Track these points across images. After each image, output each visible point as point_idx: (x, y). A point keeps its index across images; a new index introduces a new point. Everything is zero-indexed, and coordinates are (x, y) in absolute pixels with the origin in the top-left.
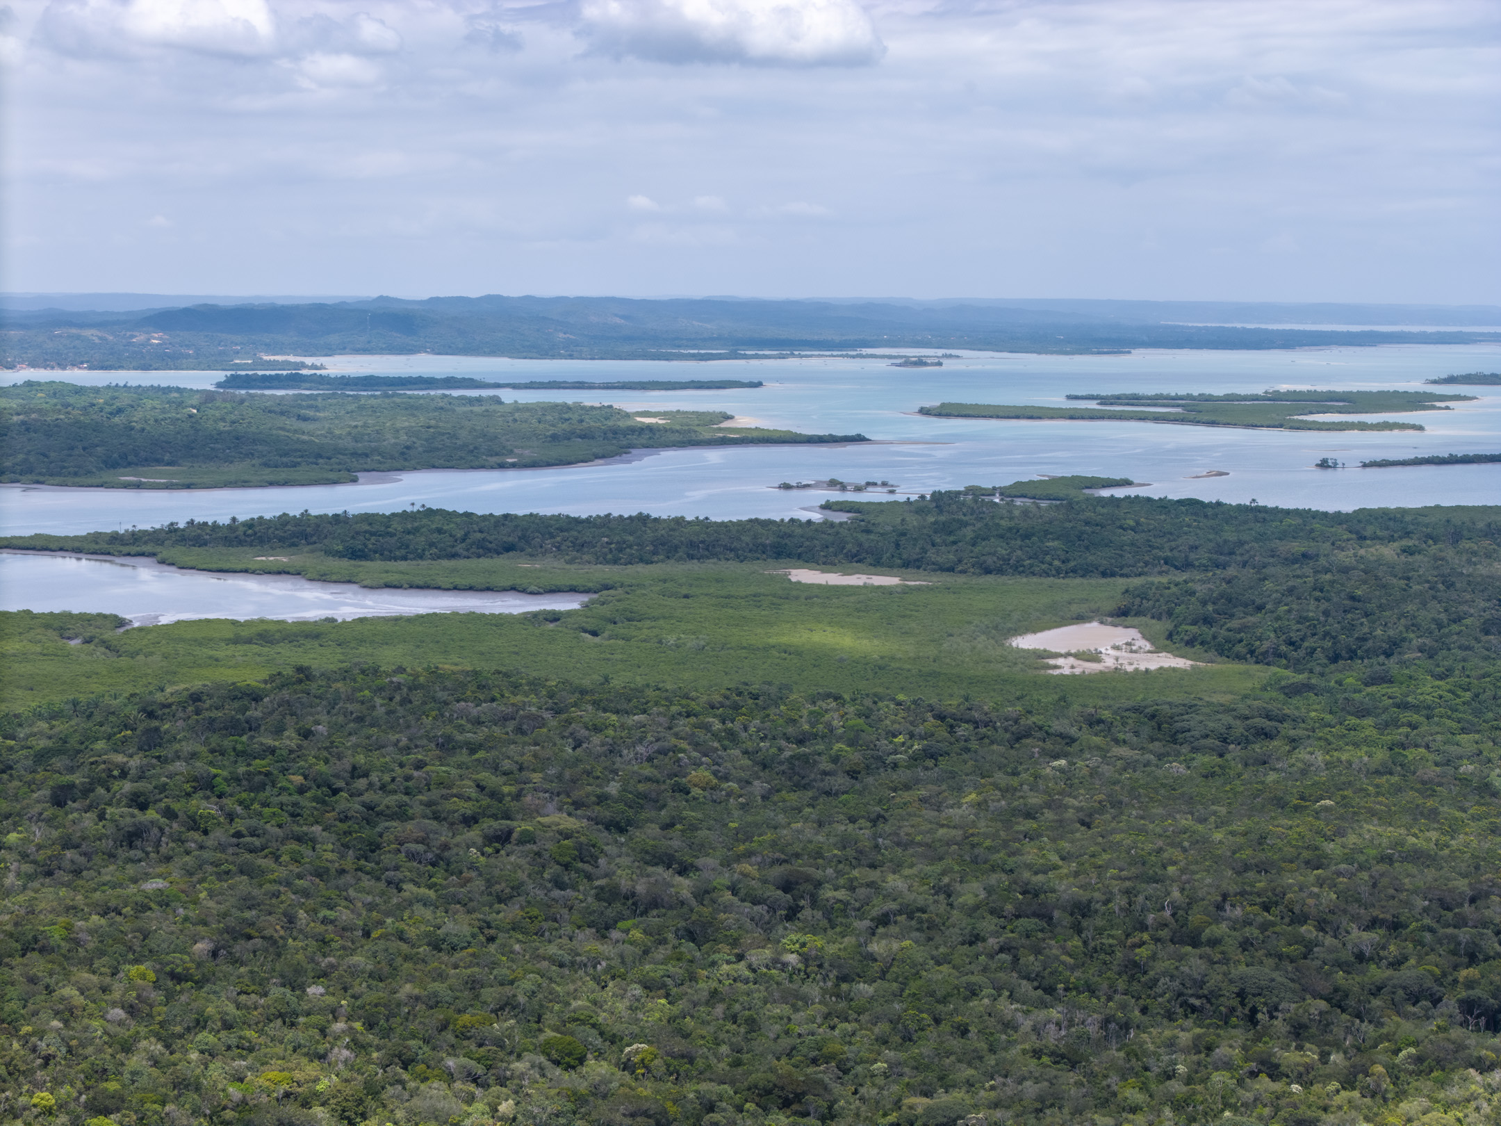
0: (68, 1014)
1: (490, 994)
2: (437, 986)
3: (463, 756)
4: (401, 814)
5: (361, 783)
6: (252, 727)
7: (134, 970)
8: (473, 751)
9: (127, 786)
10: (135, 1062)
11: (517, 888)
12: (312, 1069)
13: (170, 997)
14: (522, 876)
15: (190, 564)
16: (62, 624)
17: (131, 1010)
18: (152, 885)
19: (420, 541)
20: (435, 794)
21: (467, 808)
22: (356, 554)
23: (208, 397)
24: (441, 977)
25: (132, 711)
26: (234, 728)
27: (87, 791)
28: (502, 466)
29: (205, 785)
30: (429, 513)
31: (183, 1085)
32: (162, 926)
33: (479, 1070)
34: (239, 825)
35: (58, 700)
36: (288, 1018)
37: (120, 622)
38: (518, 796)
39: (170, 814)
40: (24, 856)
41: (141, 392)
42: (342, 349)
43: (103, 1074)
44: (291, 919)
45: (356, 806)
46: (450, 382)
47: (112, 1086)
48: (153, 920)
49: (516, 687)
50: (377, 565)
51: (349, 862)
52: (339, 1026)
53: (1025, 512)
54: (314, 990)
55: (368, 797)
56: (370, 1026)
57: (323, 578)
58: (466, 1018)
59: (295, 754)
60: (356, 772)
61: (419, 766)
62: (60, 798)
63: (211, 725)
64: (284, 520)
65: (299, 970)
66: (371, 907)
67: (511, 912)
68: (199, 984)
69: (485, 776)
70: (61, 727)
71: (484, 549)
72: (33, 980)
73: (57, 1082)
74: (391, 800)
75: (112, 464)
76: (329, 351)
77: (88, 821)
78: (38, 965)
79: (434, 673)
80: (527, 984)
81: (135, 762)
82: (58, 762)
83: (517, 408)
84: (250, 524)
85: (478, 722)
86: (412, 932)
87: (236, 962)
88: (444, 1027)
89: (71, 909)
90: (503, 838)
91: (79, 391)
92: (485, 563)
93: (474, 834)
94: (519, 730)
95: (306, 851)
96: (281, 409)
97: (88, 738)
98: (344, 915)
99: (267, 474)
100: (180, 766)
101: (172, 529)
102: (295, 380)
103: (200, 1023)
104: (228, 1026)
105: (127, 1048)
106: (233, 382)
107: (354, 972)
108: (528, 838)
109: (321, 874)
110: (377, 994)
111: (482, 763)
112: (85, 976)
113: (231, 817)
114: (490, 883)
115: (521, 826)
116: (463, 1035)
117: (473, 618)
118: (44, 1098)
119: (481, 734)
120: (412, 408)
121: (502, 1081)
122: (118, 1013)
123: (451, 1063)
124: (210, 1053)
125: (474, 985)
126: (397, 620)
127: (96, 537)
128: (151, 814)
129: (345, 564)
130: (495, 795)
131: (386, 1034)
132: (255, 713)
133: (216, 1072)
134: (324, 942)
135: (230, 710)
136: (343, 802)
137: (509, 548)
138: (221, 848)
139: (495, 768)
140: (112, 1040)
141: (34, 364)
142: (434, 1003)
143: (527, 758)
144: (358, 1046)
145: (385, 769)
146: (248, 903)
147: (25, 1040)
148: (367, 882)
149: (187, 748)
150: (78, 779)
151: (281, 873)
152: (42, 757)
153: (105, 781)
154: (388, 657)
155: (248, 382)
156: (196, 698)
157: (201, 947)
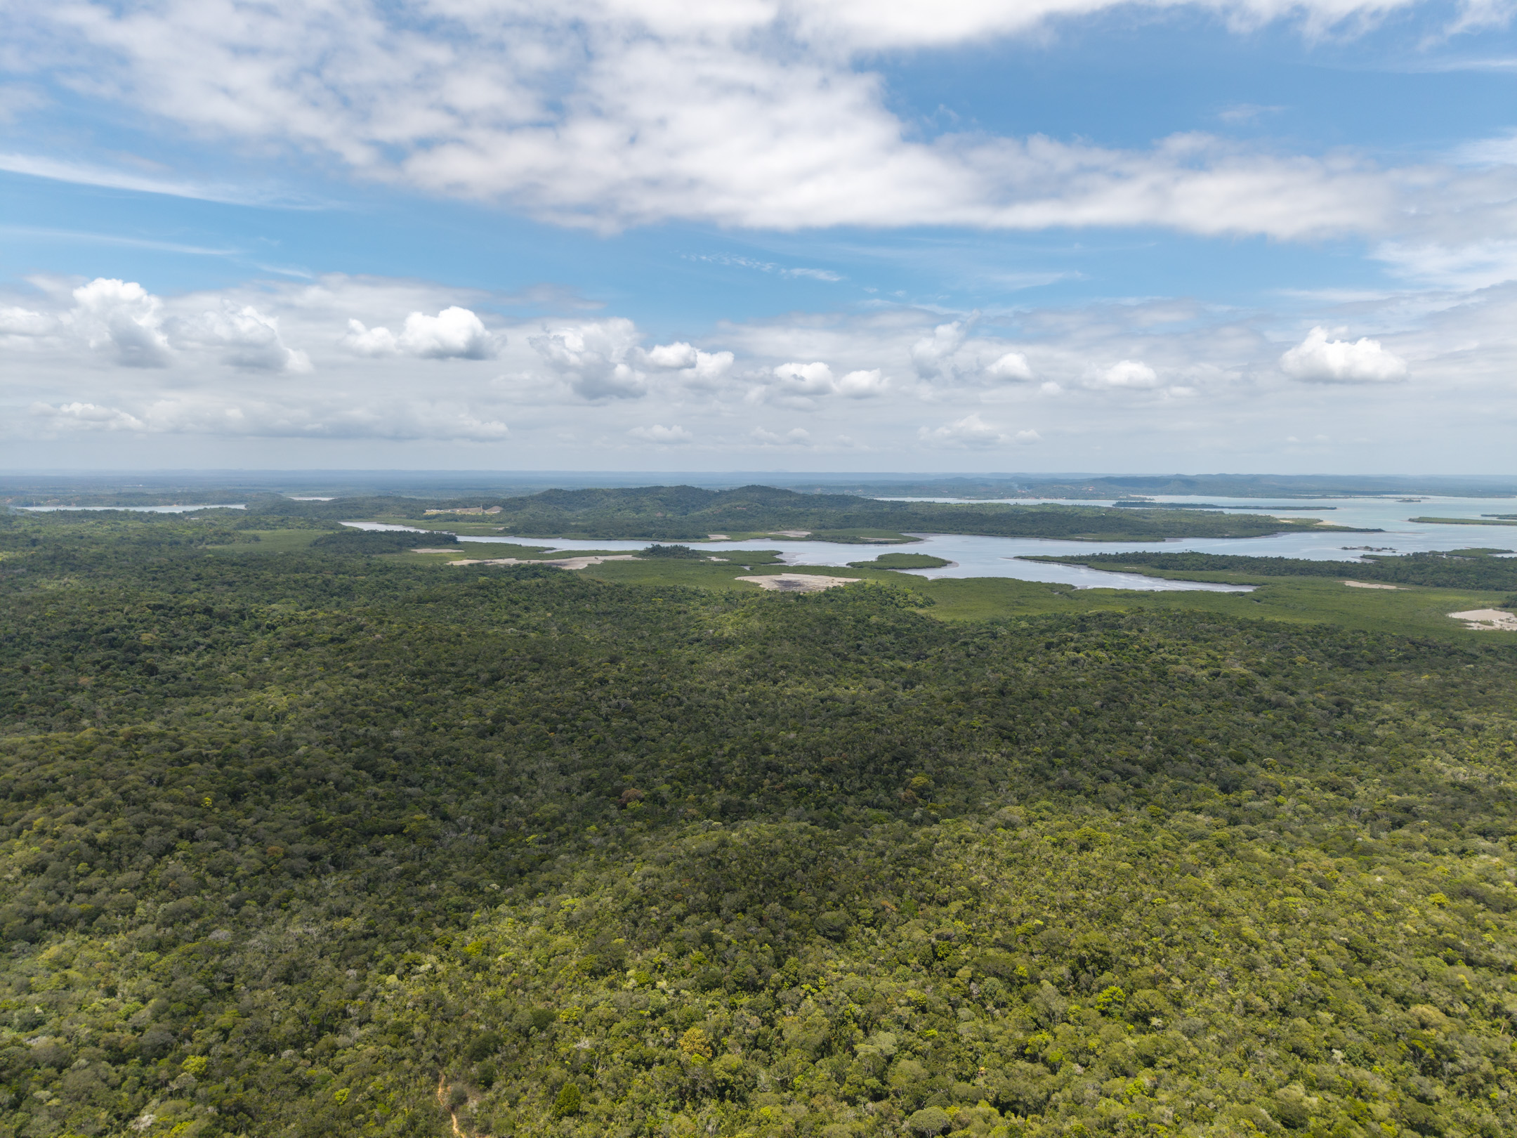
0: (1048, 722)
1: (1208, 732)
2: (1188, 727)
3: (1202, 643)
4: (1176, 662)
5: (1161, 650)
6: (1120, 627)
7: (1072, 709)
8: (1206, 641)
9: (1073, 644)
10: (1071, 741)
11: (1221, 694)
12: (1137, 751)
13: (1085, 719)
14: (1224, 689)
15: (1100, 568)
16: (1052, 587)
17: (1070, 722)
18: (1081, 680)
19: (1188, 563)
20: (1190, 656)
21: (1203, 663)
22: (1163, 567)
23: (1109, 509)
24: (1189, 723)
25: (1076, 618)
26: (1113, 627)
27: (1058, 645)
28: (1223, 537)
29: (1101, 646)
30: (1193, 553)
31: (1088, 751)
32: (1083, 695)
33: (1203, 760)
34: (1113, 661)
35: (1049, 613)
36: (1129, 732)
37: (1073, 587)
38: (1223, 660)
39: (1088, 655)
40: (1035, 665)
41: (1084, 507)
42: (1161, 493)
43: (1059, 744)
44: (1132, 697)
45: (1158, 658)
46: (1204, 506)
47: (1062, 748)
48: (1080, 692)
49: (1224, 619)
50: (1172, 571)
51: (1155, 677)
52: (1148, 737)
53: (1458, 562)
54: (1139, 723)
55: (1164, 655)
56: (1160, 738)
57: (1150, 575)
58: (1198, 740)
59: (1136, 638)
60: (1159, 646)
61: (1184, 645)
62: (1049, 646)
63: (1105, 625)
64: (1136, 554)
65: (1133, 715)
66: (1163, 695)
67: (1219, 702)
68: (1096, 716)
69: (1213, 653)
70: (1050, 622)
71: (1214, 567)
72: (1036, 708)
73: (1043, 745)
74: (1173, 657)
75: (1073, 532)
76: (1156, 493)
77: (1058, 655)
78: (1038, 703)
79: (1192, 612)
80: (1224, 730)
81: (1076, 636)
82: (1048, 634)
83: (1230, 516)
84: (1123, 555)
85: (1209, 631)
86: (1178, 706)
87: (1110, 710)
88: (1189, 742)
89: (1051, 685)
90: (1217, 675)
91: (1062, 506)
92: (1214, 572)
93: (1205, 672)
94: (1225, 635)
95: (1139, 673)
96: (1138, 514)
97: (1059, 627)
98: (1152, 697)
99: (1131, 537)
100: (1093, 639)
101: (1094, 556)
102: (1143, 504)
103: (1096, 730)
104: (1106, 732)
105: (1068, 736)
106: (1118, 504)
107: (1154, 718)
108: (1226, 676)
109: (1144, 681)
110: (1164, 727)
111: (1210, 647)
112: (1054, 708)
113: (1111, 658)
114: (1210, 691)
115: (1224, 671)
116: (1197, 746)
117: (1208, 593)
118: (1038, 749)
119: (1209, 636)
120: (1187, 515)
121: (1212, 765)
122: (1065, 723)
123: (1191, 756)
124: (1098, 741)
125: (1202, 728)
126: (1178, 592)
127: (1065, 557)
128: (1081, 655)
129: (1159, 571)
130: (1214, 658)
131: (1166, 742)
132: (1122, 622)
133: (1101, 747)
134: (1144, 706)
135: (1112, 620)
136: (1154, 657)
137: (1224, 568)
138: (1107, 669)
139: (1215, 649)
140: (1063, 732)
141: (1046, 497)
142: (1186, 733)
143: (1228, 646)
144: (1154, 745)
145: (1171, 645)
146: (1115, 689)
147: (1032, 728)
148: (1161, 686)
149: (1095, 632)
150: (1055, 640)
151: (1129, 680)
152: (1042, 632)
153: (1065, 641)
154: (1174, 606)
155: (1125, 504)
156: (1100, 615)
157: (1098, 703)
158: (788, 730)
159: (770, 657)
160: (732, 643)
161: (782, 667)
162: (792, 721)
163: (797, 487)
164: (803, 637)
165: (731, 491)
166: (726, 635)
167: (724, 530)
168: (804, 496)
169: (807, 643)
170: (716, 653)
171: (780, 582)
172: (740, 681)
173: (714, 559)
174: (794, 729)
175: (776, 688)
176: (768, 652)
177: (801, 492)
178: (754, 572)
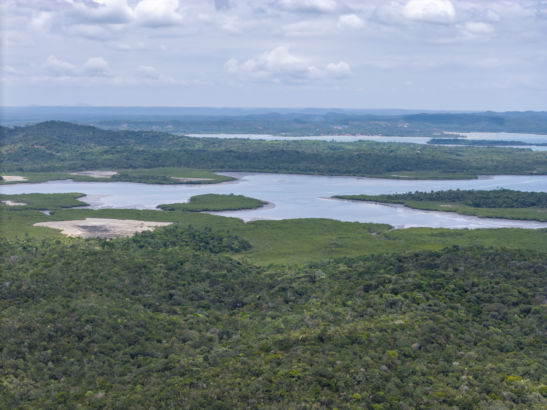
0: (367, 366)
1: (520, 369)
2: (501, 365)
3: (514, 281)
4: (490, 301)
5: (476, 289)
6: (437, 267)
7: (391, 352)
8: (517, 278)
9: (391, 286)
10: (390, 385)
11: (532, 330)
12: (453, 391)
13: (403, 362)
14: (534, 326)
15: (416, 207)
16: (370, 227)
17: (389, 366)
18: (397, 322)
19: (500, 201)
20: (503, 294)
21: (514, 300)
22: (476, 205)
23: (424, 147)
24: (502, 361)
25: (393, 259)
26: (430, 267)
27: (376, 287)
28: (531, 174)
29: (419, 287)
30: (504, 191)
31: (406, 395)
32: (401, 337)
33: (515, 397)
34: (431, 302)
35: (368, 254)
36: (445, 373)
37: (390, 227)
38: (534, 296)
39: (406, 297)
40: (354, 309)
41: (400, 145)
42: (473, 130)
43: (378, 389)
44: (448, 337)
45: (473, 297)
46: (513, 143)
47: (381, 393)
48: (398, 334)
49: (534, 256)
50: (484, 209)
51: (470, 317)
52: (464, 377)
54: (455, 363)
55: (477, 294)
56: (476, 378)
57: (464, 214)
58: (511, 377)
59: (452, 277)
60: (474, 285)
61: (497, 283)
62: (367, 289)
63: (422, 265)
64: (450, 192)
65: (450, 356)
66: (477, 334)
67: (530, 339)
68: (414, 359)
69: (524, 290)
70: (368, 264)
71: (524, 205)
72: (355, 354)
73: (362, 390)
74: (486, 295)
75: (389, 170)
76: (468, 131)
77: (377, 298)
78: (357, 348)
79: (504, 249)
80: (534, 366)
81: (394, 278)
82: (367, 277)
83: (538, 153)
84: (438, 193)
85: (520, 268)
86: (492, 344)
87: (428, 351)
88: (503, 380)
89: (369, 329)
90: (528, 311)
91: (378, 144)
92: (524, 210)
93: (517, 309)
94: (535, 272)
95: (454, 312)
96: (451, 152)
97: (377, 268)
98: (467, 336)
99: (445, 175)
100: (410, 280)
101: (410, 194)
102: (456, 141)
103: (414, 373)
104: (423, 374)
105: (387, 380)
106: (433, 141)
107: (470, 357)
108: (537, 312)
109: (460, 321)
110: (479, 367)
111: (521, 284)
112: (372, 353)
113: (428, 299)
114: (522, 328)
115: (534, 307)
116: (509, 383)
117: (519, 230)
118: (357, 395)
119: (520, 273)
120: (498, 152)
121: (524, 402)
122: (384, 367)
123: (505, 393)
124: (416, 384)
125: (514, 365)
126: (491, 230)
127: (382, 196)
128: (399, 297)
129: (472, 209)
130: (525, 295)
131: (481, 381)
132: (438, 261)
133: (419, 390)
134: (460, 346)
135: (429, 260)
136: (468, 295)
137: (533, 204)
138: (424, 310)
139: (526, 286)
140: (382, 377)
141: (362, 134)
142: (499, 371)
143: (538, 283)
144: (470, 385)
145: (485, 284)
146: (432, 330)
147: (351, 375)
148: (476, 325)
149: (413, 273)
150: (373, 282)
151: (445, 320)
152: (361, 274)
153: (383, 283)
154: (487, 243)
155: (439, 141)
156: (417, 255)
157: (415, 345)
158: (96, 390)
159: (74, 310)
160: (33, 297)
161: (87, 321)
162: (100, 379)
163: (101, 123)
164: (111, 288)
165: (28, 128)
166: (24, 288)
167: (21, 171)
168: (109, 133)
169: (115, 295)
170: (14, 307)
171: (84, 227)
172: (41, 337)
173: (9, 203)
174: (102, 387)
175: (82, 344)
176: (72, 305)
177: (106, 128)
178: (54, 217)
